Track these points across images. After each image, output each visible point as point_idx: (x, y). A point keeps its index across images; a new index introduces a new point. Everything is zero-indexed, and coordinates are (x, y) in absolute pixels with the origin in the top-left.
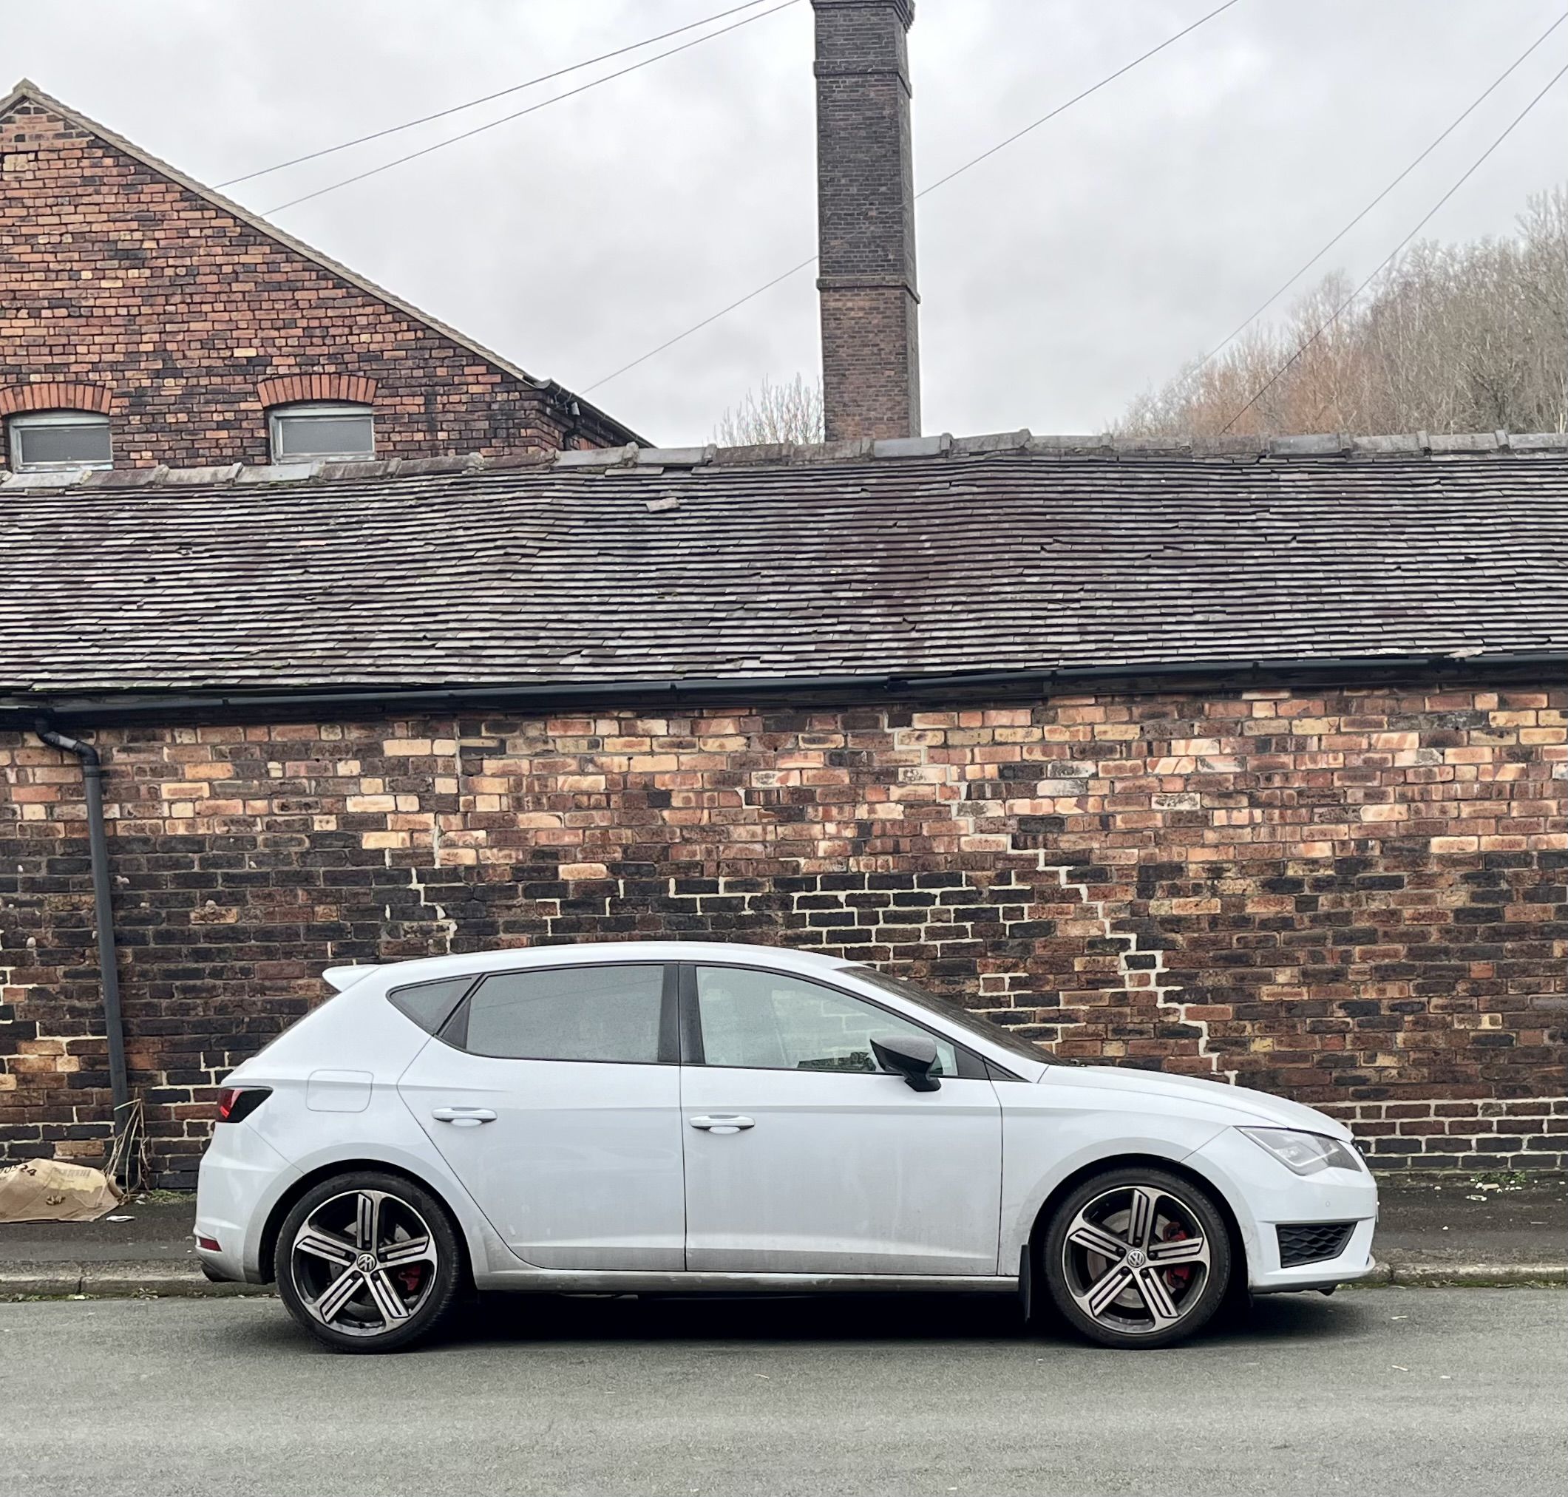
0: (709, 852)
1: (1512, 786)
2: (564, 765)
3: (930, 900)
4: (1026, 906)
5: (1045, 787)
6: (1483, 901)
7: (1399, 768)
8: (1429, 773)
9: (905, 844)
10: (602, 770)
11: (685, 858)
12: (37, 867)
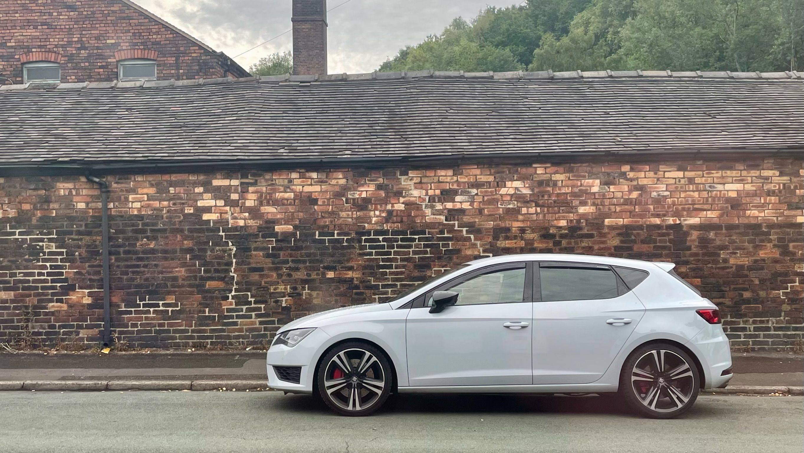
0: (331, 222)
1: (636, 200)
2: (279, 189)
3: (414, 240)
4: (450, 243)
5: (458, 198)
6: (625, 243)
7: (593, 193)
8: (604, 195)
9: (405, 219)
10: (293, 191)
11: (322, 224)
12: (81, 226)
